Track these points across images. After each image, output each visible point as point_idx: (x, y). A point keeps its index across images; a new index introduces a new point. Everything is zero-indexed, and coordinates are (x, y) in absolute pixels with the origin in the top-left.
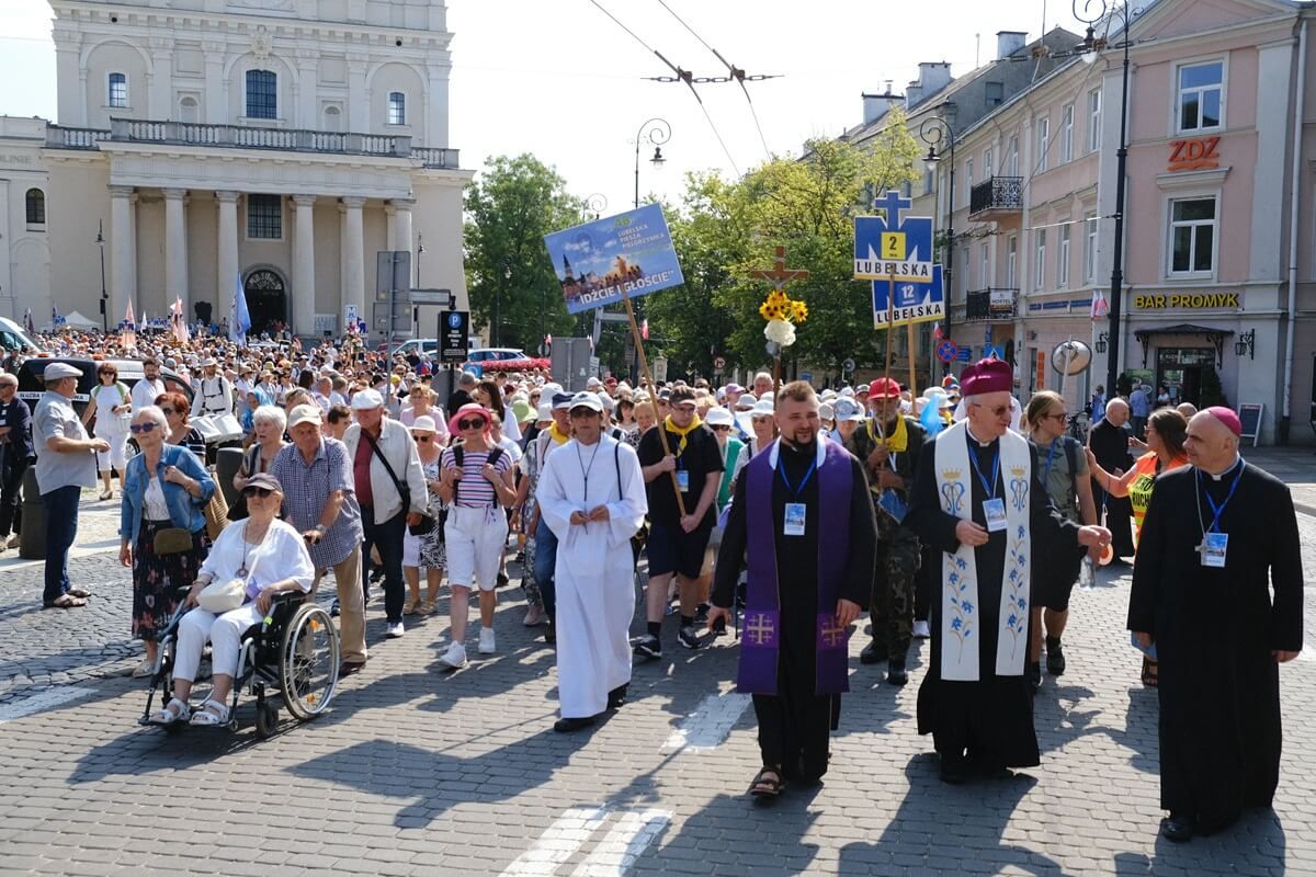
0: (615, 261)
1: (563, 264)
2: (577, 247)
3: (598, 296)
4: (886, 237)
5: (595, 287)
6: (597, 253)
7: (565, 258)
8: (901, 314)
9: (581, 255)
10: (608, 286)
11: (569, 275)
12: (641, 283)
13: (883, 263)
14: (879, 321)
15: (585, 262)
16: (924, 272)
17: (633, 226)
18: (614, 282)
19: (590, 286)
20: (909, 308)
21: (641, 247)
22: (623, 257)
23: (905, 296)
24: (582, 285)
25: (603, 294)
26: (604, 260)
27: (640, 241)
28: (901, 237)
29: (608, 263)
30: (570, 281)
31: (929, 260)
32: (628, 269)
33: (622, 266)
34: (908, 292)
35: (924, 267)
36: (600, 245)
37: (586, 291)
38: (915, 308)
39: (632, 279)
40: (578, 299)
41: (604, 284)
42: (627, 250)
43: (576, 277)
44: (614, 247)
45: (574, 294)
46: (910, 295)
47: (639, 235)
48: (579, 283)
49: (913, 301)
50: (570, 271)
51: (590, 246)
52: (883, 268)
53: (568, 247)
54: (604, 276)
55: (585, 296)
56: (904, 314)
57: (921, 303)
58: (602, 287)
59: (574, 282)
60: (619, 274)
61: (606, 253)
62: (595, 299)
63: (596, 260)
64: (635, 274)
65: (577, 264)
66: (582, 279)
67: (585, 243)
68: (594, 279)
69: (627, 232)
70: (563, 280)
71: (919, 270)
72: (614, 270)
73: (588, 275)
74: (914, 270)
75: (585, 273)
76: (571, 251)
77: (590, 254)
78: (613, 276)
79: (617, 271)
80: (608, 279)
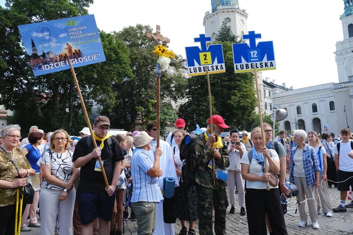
0: (66, 46)
1: (31, 45)
2: (41, 35)
3: (54, 66)
5: (52, 60)
6: (54, 40)
7: (32, 41)
8: (250, 66)
9: (43, 41)
10: (60, 60)
11: (35, 52)
12: (81, 60)
13: (202, 67)
14: (237, 69)
15: (46, 45)
16: (222, 68)
17: (76, 27)
18: (64, 58)
19: (48, 60)
20: (254, 63)
21: (81, 39)
22: (71, 44)
23: (252, 56)
24: (44, 59)
25: (57, 65)
26: (58, 45)
27: (81, 36)
28: (209, 54)
29: (61, 47)
30: (35, 56)
31: (223, 63)
32: (73, 51)
33: (70, 49)
34: (254, 54)
35: (221, 65)
36: (56, 36)
37: (46, 63)
38: (258, 63)
39: (75, 57)
40: (40, 67)
41: (58, 59)
42: (73, 40)
43: (40, 53)
44: (65, 37)
45: (38, 64)
46: (255, 56)
47: (81, 32)
48: (42, 58)
49: (257, 59)
50: (36, 50)
51: (50, 35)
52: (202, 69)
53: (35, 34)
54: (58, 55)
55: (45, 66)
56: (252, 66)
57: (262, 61)
58: (56, 61)
59: (38, 57)
60: (68, 54)
61: (60, 41)
62: (52, 68)
63: (53, 44)
64: (78, 55)
65: (40, 46)
66: (44, 55)
67: (46, 33)
68: (51, 56)
69: (74, 29)
70: (30, 55)
71: (219, 67)
72: (64, 51)
73: (48, 53)
74: (217, 68)
75: (45, 52)
76: (37, 37)
77: (50, 40)
78: (64, 55)
79: (67, 52)
80: (61, 56)
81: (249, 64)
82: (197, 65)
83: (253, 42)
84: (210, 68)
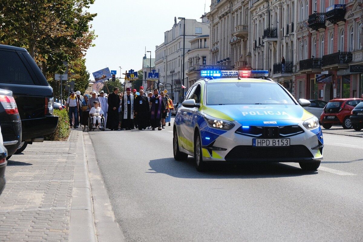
4: (131, 75)
5: (100, 79)
7: (95, 76)
12: (106, 78)
16: (137, 78)
28: (133, 75)
33: (103, 76)
40: (97, 81)
43: (97, 78)
44: (102, 73)
47: (106, 72)
63: (100, 75)
67: (98, 73)
79: (103, 77)
80: (102, 78)
81: (152, 78)
82: (130, 78)
83: (154, 73)
84: (134, 78)
